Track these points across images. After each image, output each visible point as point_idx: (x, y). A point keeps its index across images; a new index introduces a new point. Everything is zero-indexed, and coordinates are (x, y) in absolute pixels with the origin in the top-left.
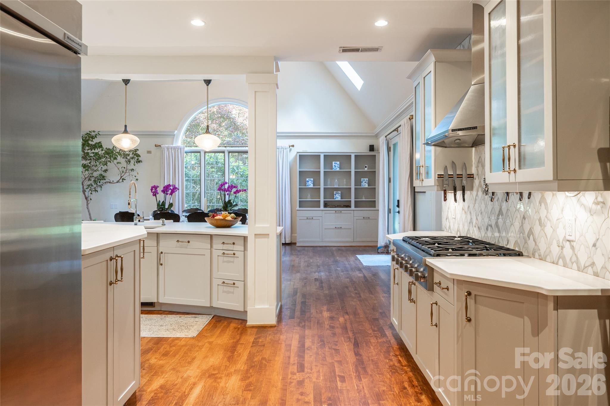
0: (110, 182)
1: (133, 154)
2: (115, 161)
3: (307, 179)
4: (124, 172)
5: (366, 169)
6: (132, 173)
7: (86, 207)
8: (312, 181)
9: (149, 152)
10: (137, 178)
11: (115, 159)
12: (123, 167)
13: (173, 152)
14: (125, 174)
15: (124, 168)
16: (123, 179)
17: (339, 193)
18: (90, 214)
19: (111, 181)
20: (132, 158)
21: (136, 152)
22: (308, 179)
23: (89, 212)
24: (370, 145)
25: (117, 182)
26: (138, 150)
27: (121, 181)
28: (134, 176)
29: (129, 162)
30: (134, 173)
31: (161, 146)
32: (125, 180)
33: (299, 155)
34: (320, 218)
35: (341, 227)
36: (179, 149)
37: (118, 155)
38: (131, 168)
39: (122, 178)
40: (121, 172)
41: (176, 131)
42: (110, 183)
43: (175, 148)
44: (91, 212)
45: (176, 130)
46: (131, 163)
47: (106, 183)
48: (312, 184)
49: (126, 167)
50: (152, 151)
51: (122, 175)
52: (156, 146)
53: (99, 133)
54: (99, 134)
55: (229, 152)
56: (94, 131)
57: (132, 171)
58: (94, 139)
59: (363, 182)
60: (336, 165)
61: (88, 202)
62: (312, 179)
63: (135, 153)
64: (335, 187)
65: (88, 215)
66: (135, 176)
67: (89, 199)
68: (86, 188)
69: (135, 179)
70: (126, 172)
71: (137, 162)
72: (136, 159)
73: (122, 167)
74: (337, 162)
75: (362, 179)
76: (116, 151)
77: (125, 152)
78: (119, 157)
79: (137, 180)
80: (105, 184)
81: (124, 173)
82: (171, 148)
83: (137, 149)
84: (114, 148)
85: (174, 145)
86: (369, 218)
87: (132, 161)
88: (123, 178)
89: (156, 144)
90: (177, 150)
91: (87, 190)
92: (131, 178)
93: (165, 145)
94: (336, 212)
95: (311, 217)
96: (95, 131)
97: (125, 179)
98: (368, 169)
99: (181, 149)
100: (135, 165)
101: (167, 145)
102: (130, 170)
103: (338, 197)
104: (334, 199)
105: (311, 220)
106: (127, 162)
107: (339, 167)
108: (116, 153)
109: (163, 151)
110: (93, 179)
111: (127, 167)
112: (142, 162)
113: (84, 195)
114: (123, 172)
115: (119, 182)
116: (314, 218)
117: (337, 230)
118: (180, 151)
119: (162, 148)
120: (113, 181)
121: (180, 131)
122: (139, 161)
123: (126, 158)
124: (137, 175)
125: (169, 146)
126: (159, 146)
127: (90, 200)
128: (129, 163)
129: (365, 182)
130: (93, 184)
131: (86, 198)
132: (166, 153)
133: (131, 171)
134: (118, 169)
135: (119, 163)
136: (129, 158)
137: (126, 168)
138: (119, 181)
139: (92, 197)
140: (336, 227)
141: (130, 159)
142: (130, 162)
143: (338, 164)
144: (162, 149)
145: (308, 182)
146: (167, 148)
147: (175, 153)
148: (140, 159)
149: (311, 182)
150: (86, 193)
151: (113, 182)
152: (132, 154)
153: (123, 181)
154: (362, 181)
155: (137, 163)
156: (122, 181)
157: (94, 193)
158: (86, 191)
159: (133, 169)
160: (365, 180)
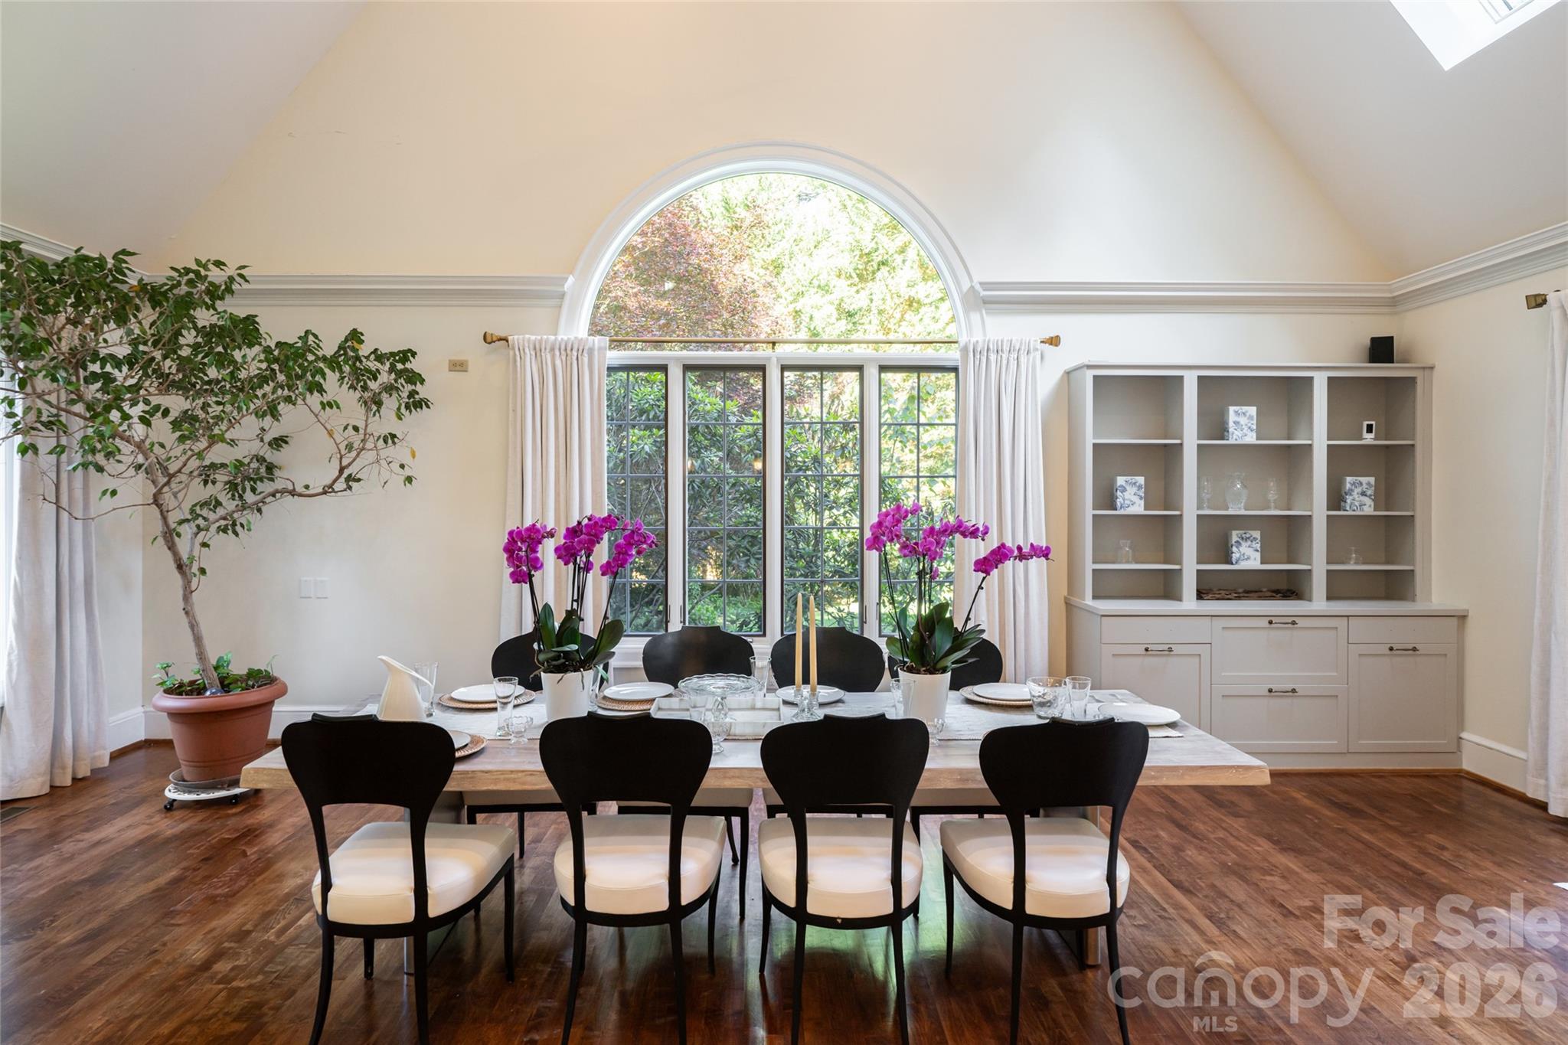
0: (294, 490)
1: (392, 369)
2: (314, 399)
3: (1121, 480)
4: (356, 446)
5: (1369, 439)
6: (390, 451)
7: (182, 605)
8: (1140, 487)
9: (458, 366)
10: (408, 472)
11: (318, 388)
12: (350, 428)
13: (558, 362)
14: (358, 455)
15: (356, 429)
16: (349, 478)
17: (1255, 539)
18: (198, 640)
19: (300, 489)
20: (390, 389)
21: (408, 365)
22: (1125, 478)
23: (193, 630)
24: (1373, 340)
25: (325, 493)
26: (414, 354)
27: (340, 485)
28: (395, 466)
29: (375, 403)
30: (397, 453)
31: (510, 338)
32: (359, 480)
33: (1095, 377)
34: (1204, 650)
35: (1294, 691)
36: (585, 354)
37: (327, 370)
38: (385, 431)
39: (345, 475)
40: (342, 447)
41: (571, 280)
42: (293, 495)
43: (567, 349)
44: (204, 629)
45: (571, 272)
46: (383, 409)
47: (278, 495)
48: (1141, 498)
49: (361, 425)
50: (470, 364)
51: (345, 462)
52: (489, 340)
53: (242, 272)
54: (241, 276)
55: (784, 368)
56: (219, 264)
57: (390, 441)
58: (222, 298)
59: (1355, 494)
60: (1243, 420)
61: (190, 582)
62: (1141, 480)
63: (400, 366)
64: (1230, 512)
65: (192, 644)
66: (402, 466)
67: (195, 569)
68: (181, 522)
69: (403, 478)
70: (363, 449)
71: (407, 407)
72: (405, 395)
73: (346, 428)
74: (1245, 408)
75: (1349, 479)
76: (320, 354)
77: (361, 362)
78: (331, 379)
79: (409, 479)
80: (272, 499)
81: (354, 454)
82: (552, 350)
83: (410, 350)
84: (311, 338)
85: (562, 336)
86: (1414, 649)
87: (390, 403)
88: (350, 475)
89: (490, 332)
90: (575, 358)
91: (187, 530)
92: (385, 474)
93: (527, 336)
94: (1271, 622)
95: (1166, 647)
96: (224, 264)
97: (358, 476)
98: (1375, 439)
99: (591, 351)
100: (400, 419)
101: (532, 335)
102: (381, 440)
103: (1248, 556)
104: (1232, 564)
105: (1163, 660)
106: (365, 403)
107: (1254, 427)
108: (318, 358)
109: (515, 361)
110: (221, 477)
111: (366, 426)
112: (428, 407)
113: (169, 554)
114: (350, 447)
115: (334, 491)
116: (1177, 649)
117: (1277, 703)
118: (586, 360)
119: (513, 349)
120: (307, 487)
121: (584, 278)
122: (417, 404)
123: (365, 388)
124: (407, 460)
125: (540, 342)
126: (500, 339)
127: (197, 573)
128: (374, 408)
129: (1363, 494)
130: (224, 498)
131: (180, 567)
132: (530, 367)
133: (386, 442)
134: (330, 434)
135: (331, 407)
136: (373, 385)
137: (362, 431)
138: (331, 486)
139: (205, 558)
140: (1270, 691)
141: (380, 393)
142: (379, 404)
143: (1251, 418)
144: (511, 353)
145: (1124, 490)
146: (535, 349)
147: (567, 367)
148: (423, 392)
149: (1135, 489)
150: (183, 546)
151: (308, 492)
152: (391, 371)
153: (350, 488)
154: (1348, 486)
155: (411, 412)
156: (345, 486)
157: (217, 540)
158: (179, 535)
159: (393, 436)
160: (1361, 484)
